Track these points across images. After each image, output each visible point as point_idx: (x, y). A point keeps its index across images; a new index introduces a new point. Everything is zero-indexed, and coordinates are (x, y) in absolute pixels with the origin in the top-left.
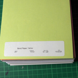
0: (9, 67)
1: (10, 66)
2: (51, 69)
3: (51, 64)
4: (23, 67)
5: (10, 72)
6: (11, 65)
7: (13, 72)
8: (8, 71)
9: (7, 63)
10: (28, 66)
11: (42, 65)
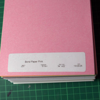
0: (11, 85)
1: (13, 85)
2: (66, 89)
3: (65, 83)
4: (30, 86)
5: (13, 92)
6: (14, 83)
7: (17, 92)
8: (11, 91)
9: (9, 80)
10: (37, 84)
11: (55, 83)
